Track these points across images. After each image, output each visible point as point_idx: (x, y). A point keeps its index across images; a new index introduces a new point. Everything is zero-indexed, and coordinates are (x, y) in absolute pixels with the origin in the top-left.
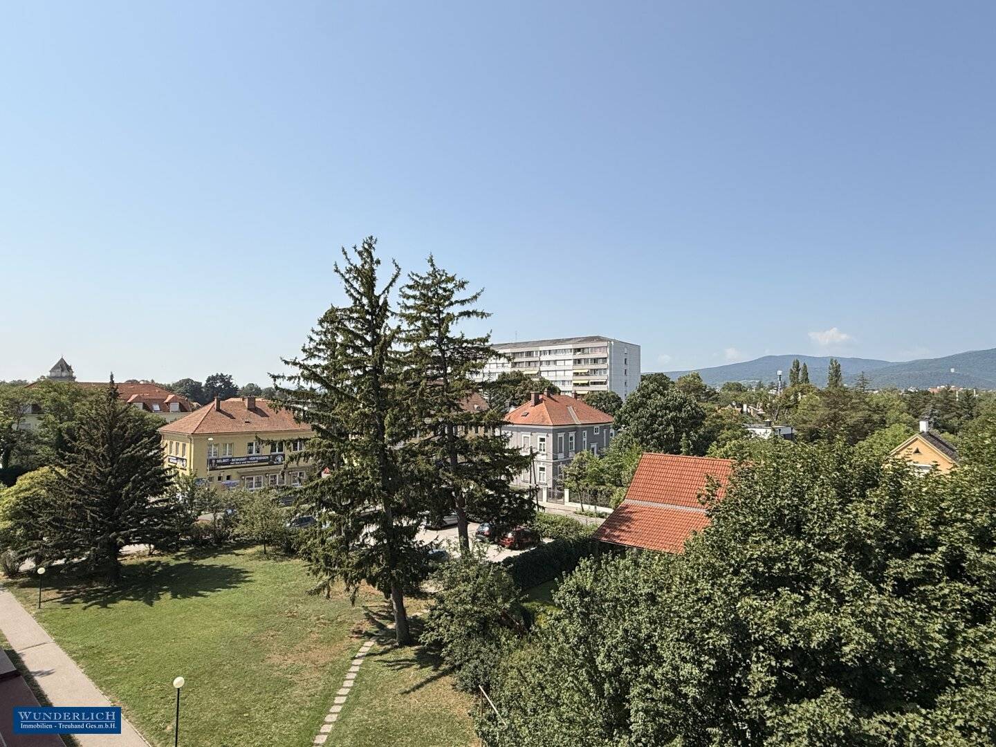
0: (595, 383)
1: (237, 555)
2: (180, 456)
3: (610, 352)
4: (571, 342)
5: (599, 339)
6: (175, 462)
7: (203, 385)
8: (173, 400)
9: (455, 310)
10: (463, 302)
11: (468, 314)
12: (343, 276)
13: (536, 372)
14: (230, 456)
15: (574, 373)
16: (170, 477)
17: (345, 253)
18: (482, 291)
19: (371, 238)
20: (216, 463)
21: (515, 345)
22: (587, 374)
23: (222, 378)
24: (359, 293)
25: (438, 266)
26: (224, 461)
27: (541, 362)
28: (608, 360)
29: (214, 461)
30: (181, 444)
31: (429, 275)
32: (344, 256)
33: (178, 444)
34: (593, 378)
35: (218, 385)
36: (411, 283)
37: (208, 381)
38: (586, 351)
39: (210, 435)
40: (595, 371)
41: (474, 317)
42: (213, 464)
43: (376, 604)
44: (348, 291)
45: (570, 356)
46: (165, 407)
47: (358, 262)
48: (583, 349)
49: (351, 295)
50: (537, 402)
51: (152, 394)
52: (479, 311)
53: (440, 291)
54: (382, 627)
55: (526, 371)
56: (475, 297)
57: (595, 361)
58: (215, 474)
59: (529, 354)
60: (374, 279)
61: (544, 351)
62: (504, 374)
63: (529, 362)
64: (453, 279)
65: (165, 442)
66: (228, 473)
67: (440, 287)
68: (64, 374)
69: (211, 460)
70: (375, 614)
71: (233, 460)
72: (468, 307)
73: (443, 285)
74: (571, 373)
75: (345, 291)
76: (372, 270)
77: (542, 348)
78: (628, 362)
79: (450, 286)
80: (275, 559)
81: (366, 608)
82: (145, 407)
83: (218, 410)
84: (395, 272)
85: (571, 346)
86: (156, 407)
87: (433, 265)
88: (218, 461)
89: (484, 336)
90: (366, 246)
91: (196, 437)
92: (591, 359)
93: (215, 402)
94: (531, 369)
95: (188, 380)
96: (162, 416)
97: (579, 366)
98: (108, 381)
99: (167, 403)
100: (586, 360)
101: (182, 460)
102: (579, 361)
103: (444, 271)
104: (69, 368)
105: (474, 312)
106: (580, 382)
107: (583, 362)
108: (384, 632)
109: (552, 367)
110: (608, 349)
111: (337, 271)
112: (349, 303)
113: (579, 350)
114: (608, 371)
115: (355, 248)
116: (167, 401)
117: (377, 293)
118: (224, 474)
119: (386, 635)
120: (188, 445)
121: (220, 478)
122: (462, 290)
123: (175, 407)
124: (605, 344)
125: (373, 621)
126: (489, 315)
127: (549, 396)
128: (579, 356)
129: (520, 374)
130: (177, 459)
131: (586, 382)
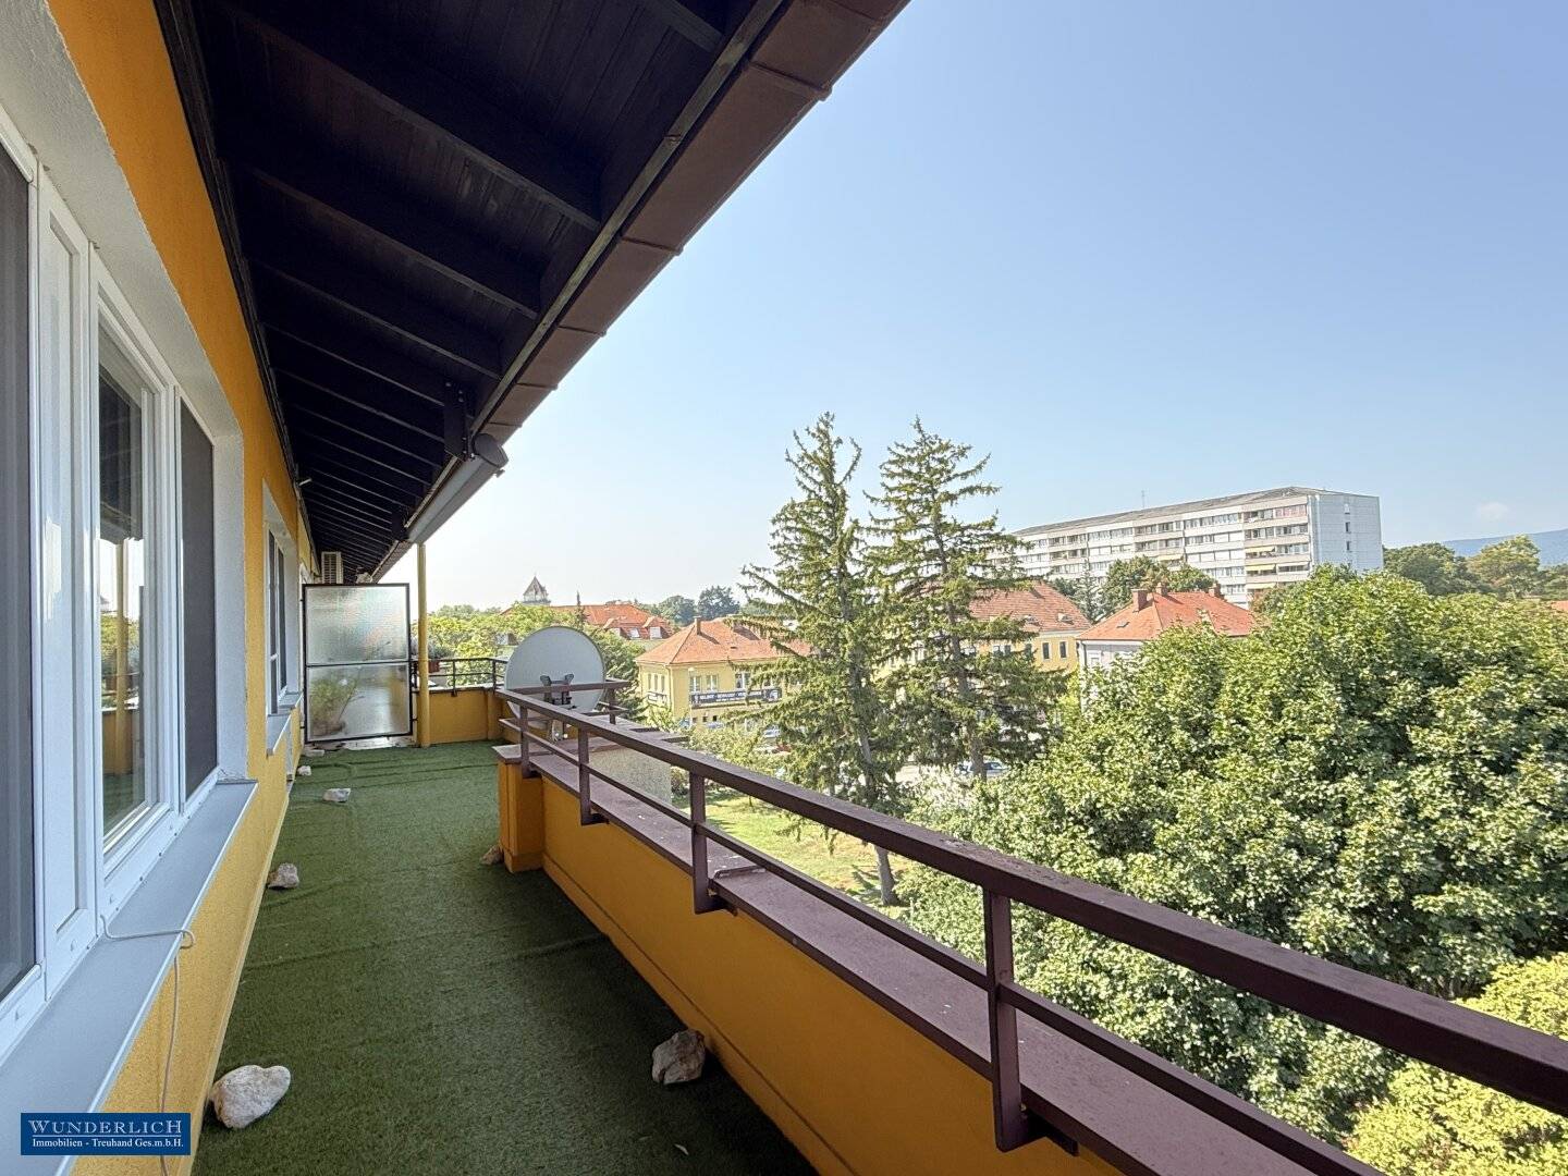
0: (1287, 569)
1: (720, 806)
2: (659, 691)
3: (1314, 514)
4: (1241, 501)
5: (1293, 492)
6: (655, 698)
7: (696, 604)
8: (653, 624)
9: (953, 487)
10: (965, 475)
11: (971, 490)
12: (797, 465)
13: (1179, 557)
14: (716, 691)
15: (1247, 554)
16: (642, 710)
17: (797, 438)
18: (988, 457)
19: (827, 414)
20: (699, 700)
21: (1141, 514)
22: (1269, 554)
23: (718, 591)
24: (815, 482)
25: (929, 432)
26: (709, 697)
27: (1187, 539)
28: (1310, 528)
29: (696, 698)
30: (660, 676)
31: (917, 443)
32: (796, 442)
33: (656, 677)
34: (1282, 561)
35: (714, 602)
36: (894, 458)
37: (702, 597)
38: (1268, 515)
39: (691, 664)
40: (1287, 547)
41: (978, 493)
42: (697, 702)
43: (866, 864)
44: (800, 483)
45: (1239, 525)
46: (645, 635)
47: (812, 445)
48: (1263, 511)
49: (804, 487)
50: (1143, 604)
51: (630, 617)
52: (985, 485)
53: (934, 464)
54: (869, 886)
55: (1158, 555)
56: (979, 467)
57: (1287, 530)
58: (699, 713)
59: (1166, 527)
60: (834, 464)
61: (1192, 520)
62: (1119, 563)
63: (1167, 541)
64: (947, 447)
65: (643, 676)
66: (713, 712)
67: (933, 458)
68: (539, 597)
69: (693, 696)
70: (863, 873)
71: (719, 696)
72: (971, 481)
73: (937, 456)
74: (1242, 554)
75: (797, 483)
76: (831, 455)
77: (1186, 516)
78: (1351, 528)
79: (948, 454)
80: (761, 812)
81: (856, 867)
82: (623, 633)
83: (699, 633)
84: (856, 454)
85: (1238, 509)
86: (635, 633)
87: (920, 431)
88: (702, 698)
89: (989, 518)
90: (822, 427)
91: (676, 666)
92: (1279, 528)
93: (695, 623)
94: (1171, 551)
95: (676, 598)
96: (642, 644)
97: (1255, 542)
98: (575, 603)
99: (647, 628)
100: (1269, 531)
101: (662, 696)
102: (1256, 532)
103: (936, 437)
104: (543, 589)
105: (979, 487)
106: (1259, 569)
107: (1263, 533)
108: (870, 892)
109: (1207, 546)
110: (1309, 508)
111: (788, 460)
112: (802, 497)
113: (1255, 514)
114: (1311, 547)
115: (807, 430)
116: (646, 625)
117: (838, 478)
118: (710, 714)
119: (871, 895)
120: (667, 677)
121: (705, 719)
122: (962, 459)
123: (655, 632)
124: (1303, 500)
125: (861, 880)
126: (996, 490)
127: (1165, 595)
128: (1253, 524)
129: (1148, 562)
130: (657, 695)
131: (1271, 567)
